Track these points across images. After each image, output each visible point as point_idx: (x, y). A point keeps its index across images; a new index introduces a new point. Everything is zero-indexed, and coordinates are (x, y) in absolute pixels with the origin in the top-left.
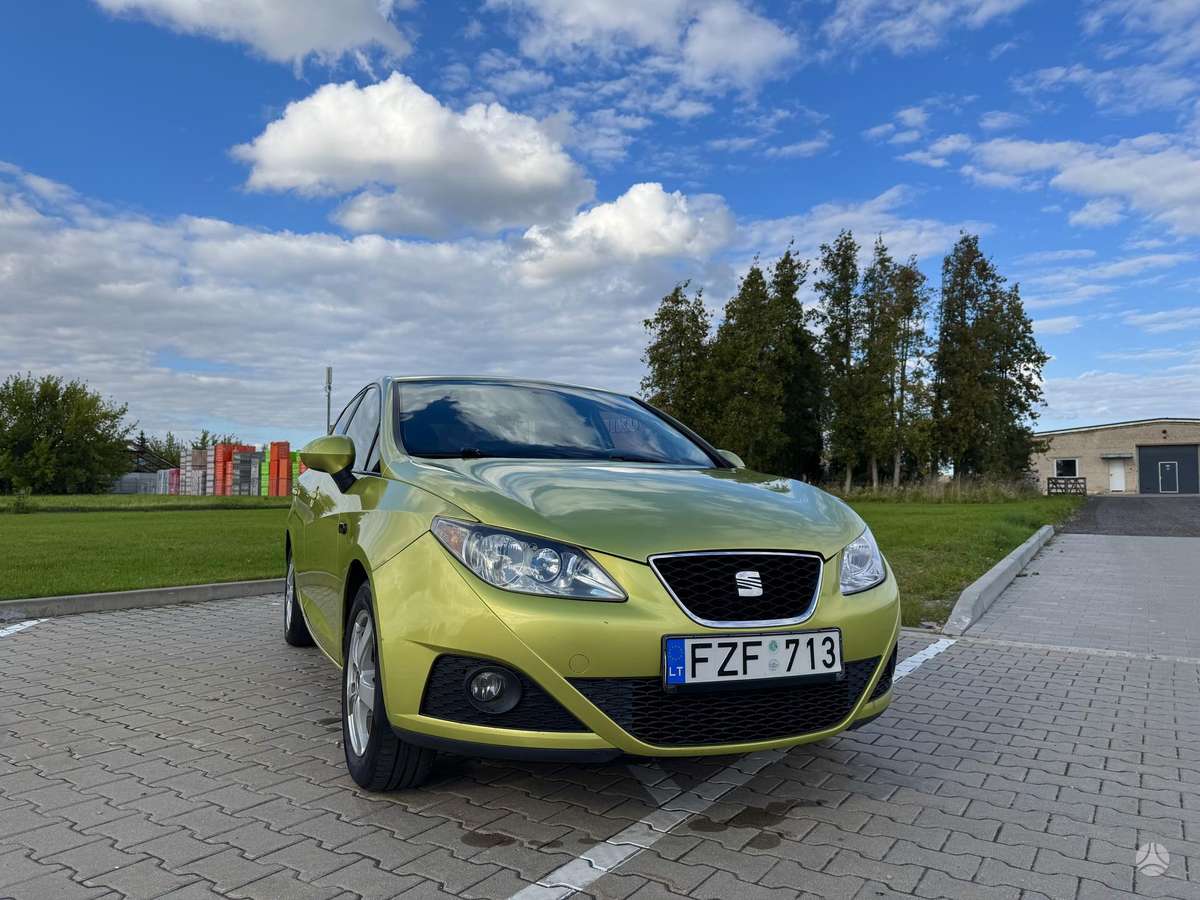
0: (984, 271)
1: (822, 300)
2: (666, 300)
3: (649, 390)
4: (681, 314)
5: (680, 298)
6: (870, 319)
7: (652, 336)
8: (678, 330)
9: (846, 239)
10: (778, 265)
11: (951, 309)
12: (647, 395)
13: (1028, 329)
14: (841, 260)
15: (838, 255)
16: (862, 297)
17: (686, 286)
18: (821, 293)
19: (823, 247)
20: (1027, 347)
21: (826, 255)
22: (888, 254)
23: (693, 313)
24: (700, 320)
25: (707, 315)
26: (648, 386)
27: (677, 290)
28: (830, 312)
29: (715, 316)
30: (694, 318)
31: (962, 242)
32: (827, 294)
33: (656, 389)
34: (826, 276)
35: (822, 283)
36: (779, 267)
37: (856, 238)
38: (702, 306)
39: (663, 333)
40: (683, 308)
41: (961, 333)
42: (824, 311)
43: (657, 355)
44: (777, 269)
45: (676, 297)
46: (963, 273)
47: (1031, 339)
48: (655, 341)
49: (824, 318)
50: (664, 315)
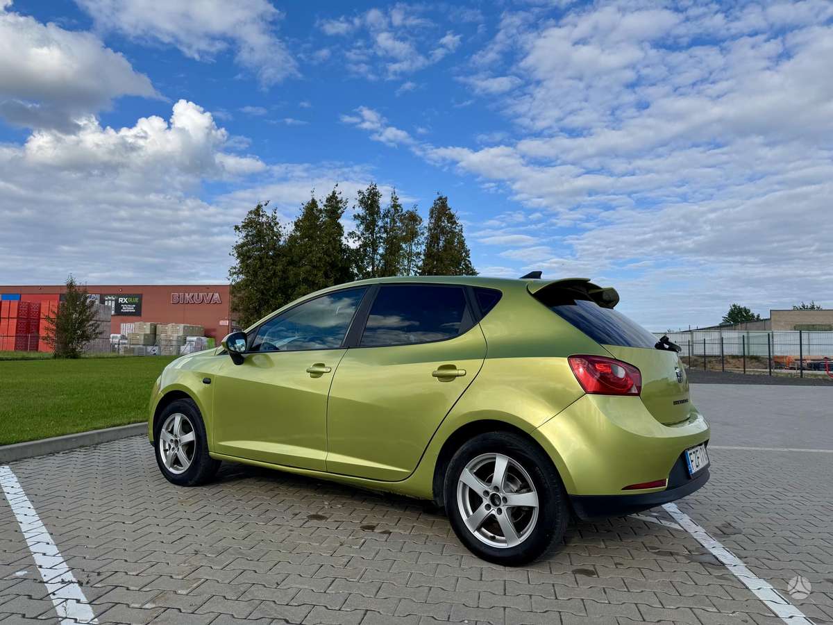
0: (451, 218)
1: (358, 226)
2: (251, 212)
3: (235, 276)
4: (261, 224)
5: (261, 213)
6: (386, 241)
7: (239, 238)
8: (260, 236)
9: (374, 189)
10: (327, 199)
11: (433, 240)
12: (234, 280)
13: (468, 255)
14: (370, 202)
15: (368, 198)
16: (382, 227)
17: (266, 205)
18: (358, 222)
19: (359, 192)
20: (467, 266)
21: (362, 196)
22: (399, 202)
23: (270, 224)
24: (275, 230)
25: (280, 227)
26: (235, 273)
27: (259, 207)
28: (363, 234)
29: (287, 228)
30: (270, 227)
31: (439, 200)
32: (362, 223)
33: (241, 276)
34: (361, 211)
35: (359, 215)
36: (329, 200)
37: (380, 189)
38: (277, 220)
39: (247, 236)
40: (264, 219)
41: (439, 256)
42: (359, 233)
43: (243, 252)
44: (327, 202)
45: (257, 211)
46: (438, 219)
47: (469, 261)
48: (241, 241)
49: (359, 238)
50: (249, 224)
